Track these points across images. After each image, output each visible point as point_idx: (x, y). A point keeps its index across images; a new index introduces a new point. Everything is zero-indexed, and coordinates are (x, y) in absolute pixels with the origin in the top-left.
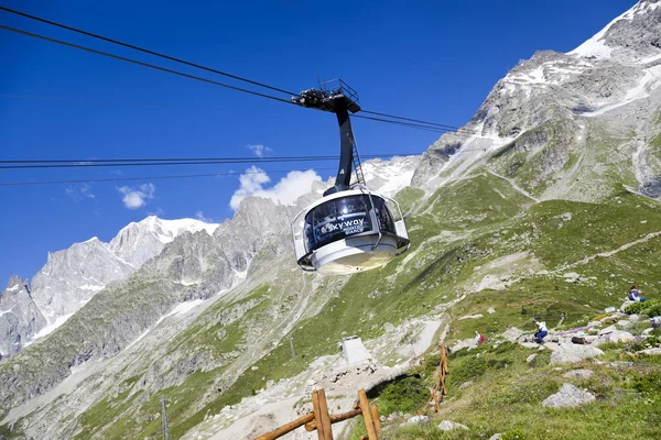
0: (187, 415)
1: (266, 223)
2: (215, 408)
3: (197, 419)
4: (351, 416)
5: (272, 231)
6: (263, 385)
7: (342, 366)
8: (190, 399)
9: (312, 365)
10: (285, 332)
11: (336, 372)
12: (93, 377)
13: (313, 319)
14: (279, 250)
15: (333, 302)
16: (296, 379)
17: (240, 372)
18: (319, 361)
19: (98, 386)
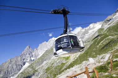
0: (61, 70)
2: (66, 69)
3: (63, 71)
4: (93, 72)
6: (74, 66)
7: (89, 63)
8: (62, 67)
9: (83, 63)
10: (77, 56)
11: (88, 64)
12: (47, 63)
13: (82, 54)
15: (86, 51)
16: (80, 65)
17: (70, 63)
18: (84, 62)
19: (47, 65)
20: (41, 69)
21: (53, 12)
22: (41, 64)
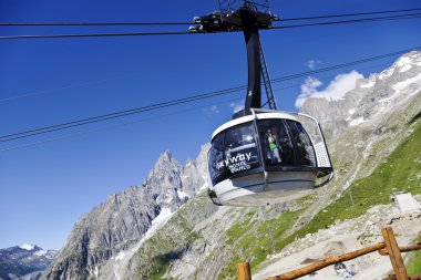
0: (284, 237)
1: (323, 115)
2: (301, 234)
3: (290, 240)
4: (416, 249)
5: (328, 119)
6: (332, 222)
7: (395, 213)
8: (284, 228)
9: (369, 211)
10: (345, 187)
11: (390, 217)
12: (230, 211)
13: (367, 179)
14: (334, 132)
15: (382, 166)
16: (358, 220)
17: (315, 213)
18: (375, 209)
19: (233, 216)
20: (213, 230)
21: (201, 27)
22: (212, 213)
